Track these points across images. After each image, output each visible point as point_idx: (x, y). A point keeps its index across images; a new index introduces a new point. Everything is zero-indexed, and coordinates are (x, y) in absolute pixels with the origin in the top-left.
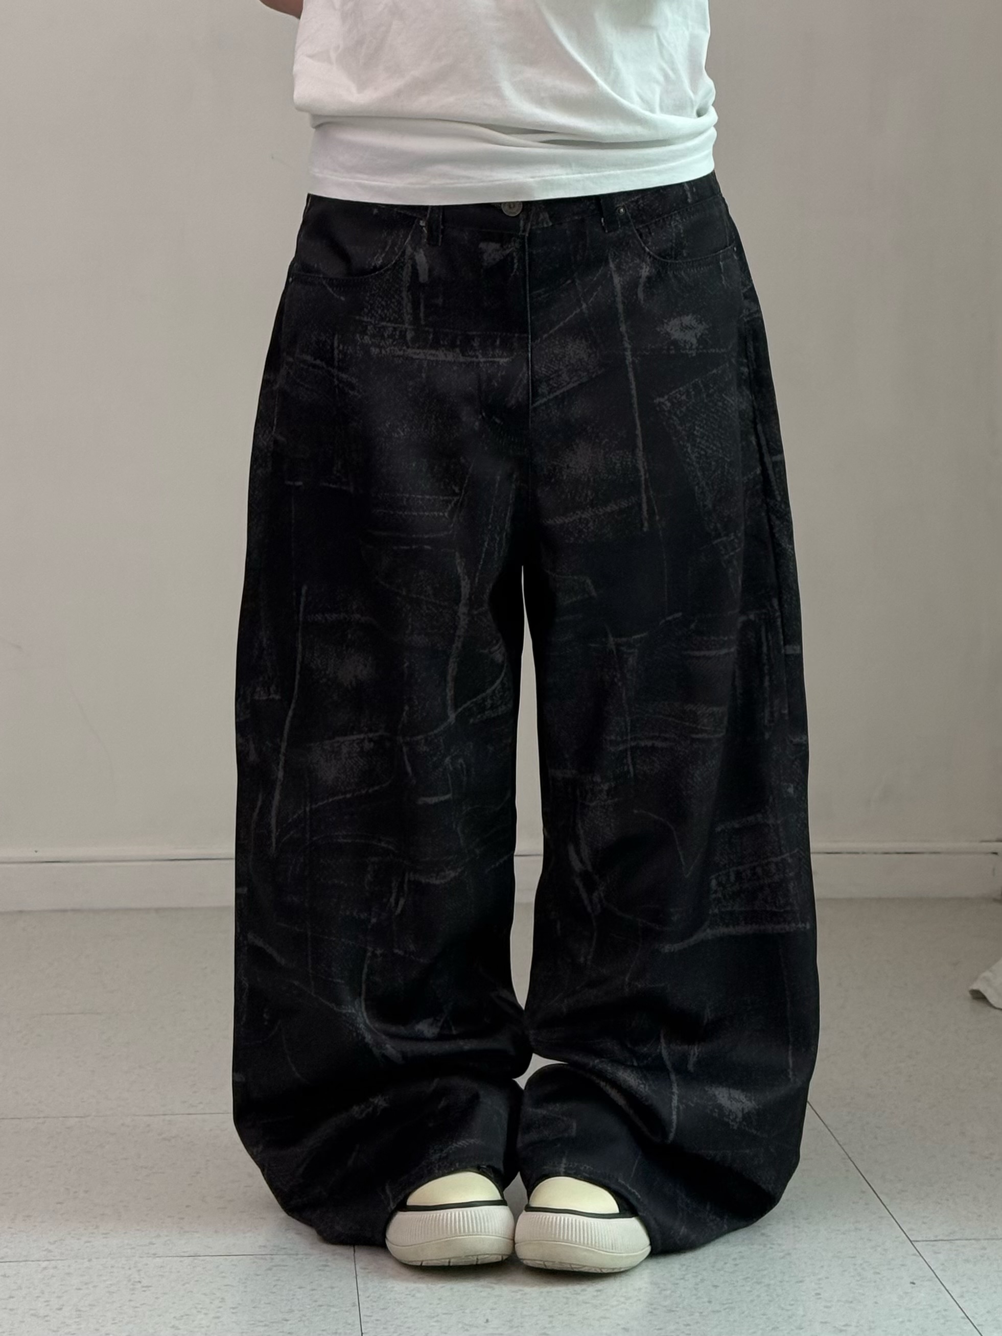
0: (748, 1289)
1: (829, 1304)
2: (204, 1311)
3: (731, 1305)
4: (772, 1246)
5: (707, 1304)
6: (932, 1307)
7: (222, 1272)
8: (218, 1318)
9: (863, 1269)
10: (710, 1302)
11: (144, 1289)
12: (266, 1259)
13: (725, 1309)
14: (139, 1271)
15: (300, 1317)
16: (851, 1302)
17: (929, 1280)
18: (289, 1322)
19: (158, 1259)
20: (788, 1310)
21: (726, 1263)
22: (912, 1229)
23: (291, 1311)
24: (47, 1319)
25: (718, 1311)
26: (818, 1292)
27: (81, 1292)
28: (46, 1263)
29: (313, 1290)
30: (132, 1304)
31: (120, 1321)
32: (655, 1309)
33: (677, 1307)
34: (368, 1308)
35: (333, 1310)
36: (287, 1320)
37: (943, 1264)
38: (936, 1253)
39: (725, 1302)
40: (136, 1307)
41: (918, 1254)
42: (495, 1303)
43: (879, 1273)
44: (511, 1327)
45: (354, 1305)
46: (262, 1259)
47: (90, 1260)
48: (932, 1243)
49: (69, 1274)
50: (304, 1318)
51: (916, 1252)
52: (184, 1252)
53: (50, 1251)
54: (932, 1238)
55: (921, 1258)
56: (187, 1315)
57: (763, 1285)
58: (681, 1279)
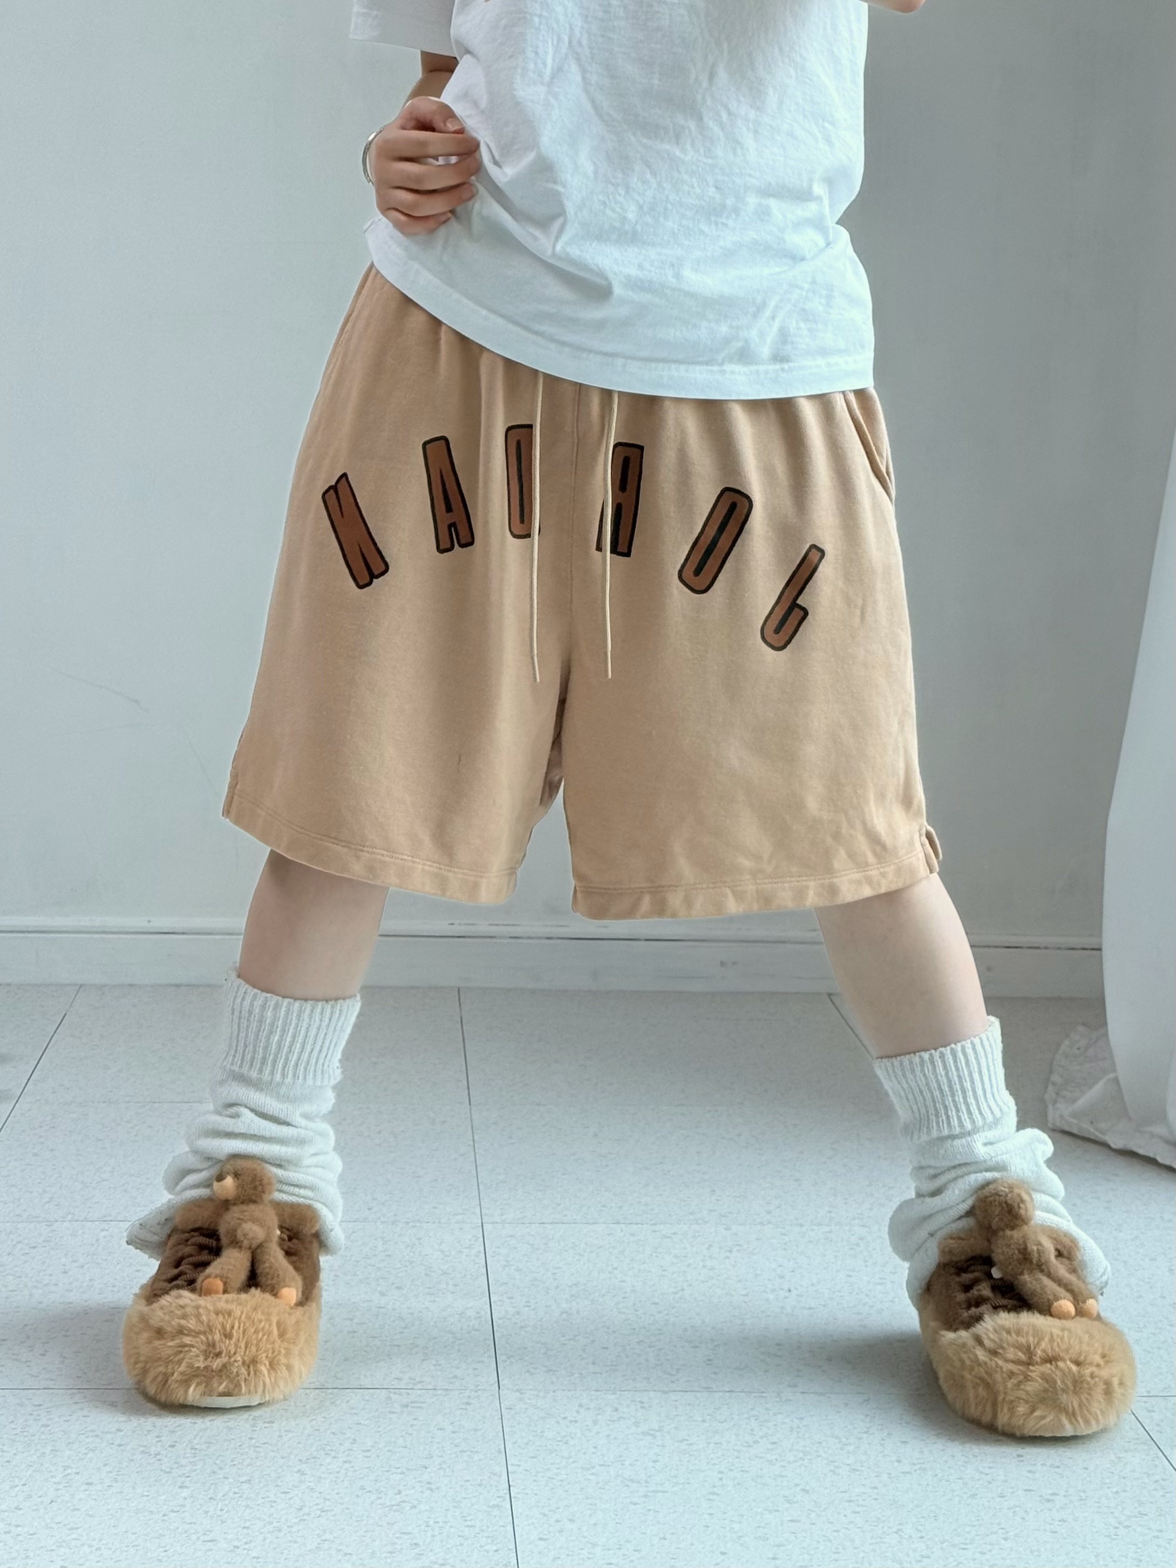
2: (333, 1454)
5: (896, 1464)
7: (353, 1408)
8: (350, 1462)
10: (899, 1461)
12: (400, 1394)
15: (440, 1464)
16: (1058, 1467)
17: (1142, 1443)
18: (428, 1470)
20: (987, 1474)
23: (430, 1457)
24: (158, 1457)
25: (908, 1473)
31: (239, 1463)
32: (837, 1467)
33: (862, 1466)
34: (516, 1456)
35: (476, 1457)
36: (426, 1468)
37: (1158, 1425)
39: (915, 1461)
42: (658, 1454)
44: (677, 1484)
45: (500, 1452)
46: (395, 1393)
50: (444, 1466)
56: (315, 1458)
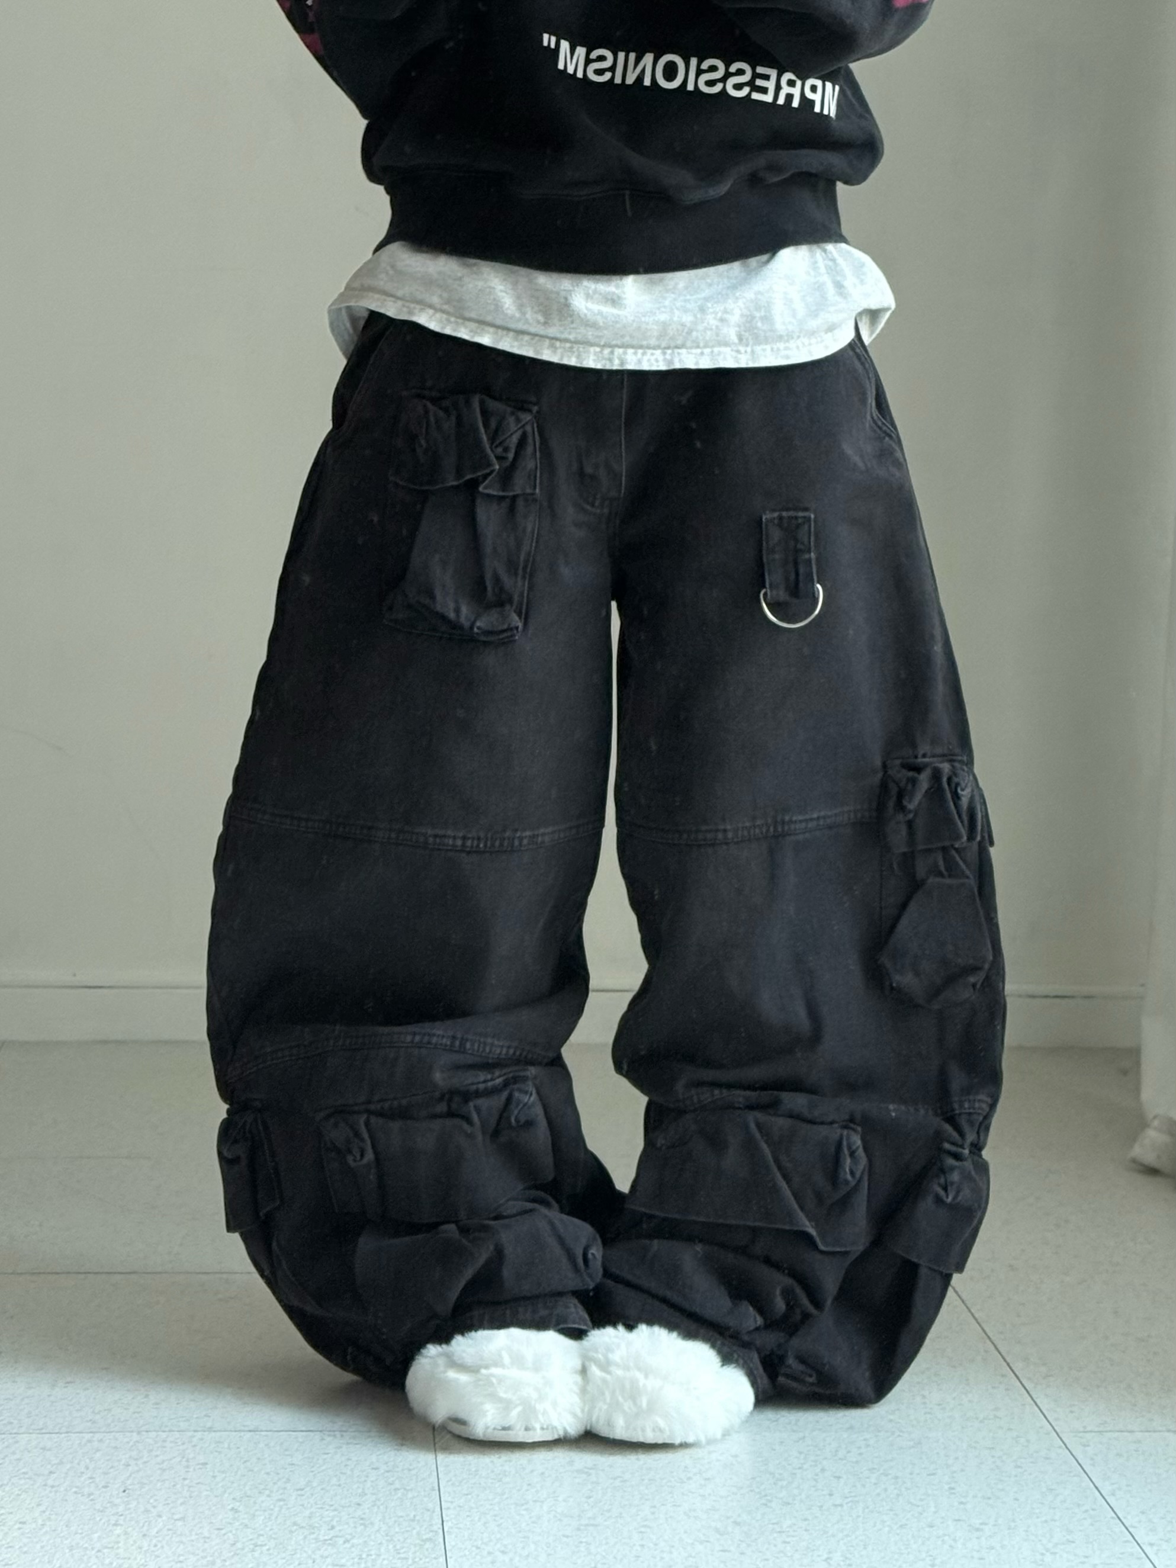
0: (873, 1480)
1: (963, 1500)
3: (856, 1499)
4: (901, 1434)
5: (828, 1497)
6: (1079, 1505)
7: (287, 1450)
9: (1003, 1461)
10: (831, 1495)
11: (201, 1466)
13: (847, 1503)
14: (195, 1446)
16: (989, 1498)
17: (1075, 1477)
18: (362, 1507)
19: (213, 1434)
20: (918, 1506)
21: (849, 1452)
22: (1057, 1419)
23: (364, 1494)
25: (841, 1505)
26: (953, 1485)
27: (130, 1468)
28: (91, 1435)
29: (388, 1472)
30: (187, 1482)
32: (770, 1501)
33: (794, 1500)
35: (410, 1495)
36: (360, 1505)
37: (1092, 1459)
38: (1085, 1446)
39: (848, 1495)
40: (190, 1487)
41: (1064, 1446)
42: (591, 1491)
43: (1020, 1467)
44: (610, 1518)
45: (433, 1489)
46: (329, 1435)
47: (139, 1433)
48: (1081, 1434)
49: (116, 1448)
50: (378, 1503)
51: (1063, 1445)
52: (244, 1426)
53: (94, 1422)
54: (1082, 1429)
55: (1068, 1451)
56: (248, 1496)
57: (890, 1477)
58: (800, 1468)
